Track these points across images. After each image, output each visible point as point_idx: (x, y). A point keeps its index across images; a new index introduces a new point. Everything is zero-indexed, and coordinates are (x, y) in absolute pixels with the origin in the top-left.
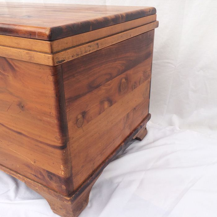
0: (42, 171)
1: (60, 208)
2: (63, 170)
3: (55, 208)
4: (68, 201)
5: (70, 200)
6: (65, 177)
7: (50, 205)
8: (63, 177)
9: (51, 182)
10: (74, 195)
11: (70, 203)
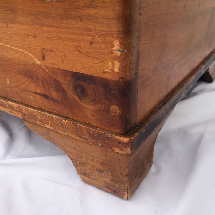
0: (60, 79)
1: (99, 170)
2: (117, 58)
3: (87, 172)
4: (125, 145)
5: (130, 143)
6: (122, 78)
7: (76, 166)
8: (116, 78)
9: (83, 104)
10: (137, 134)
11: (128, 151)
